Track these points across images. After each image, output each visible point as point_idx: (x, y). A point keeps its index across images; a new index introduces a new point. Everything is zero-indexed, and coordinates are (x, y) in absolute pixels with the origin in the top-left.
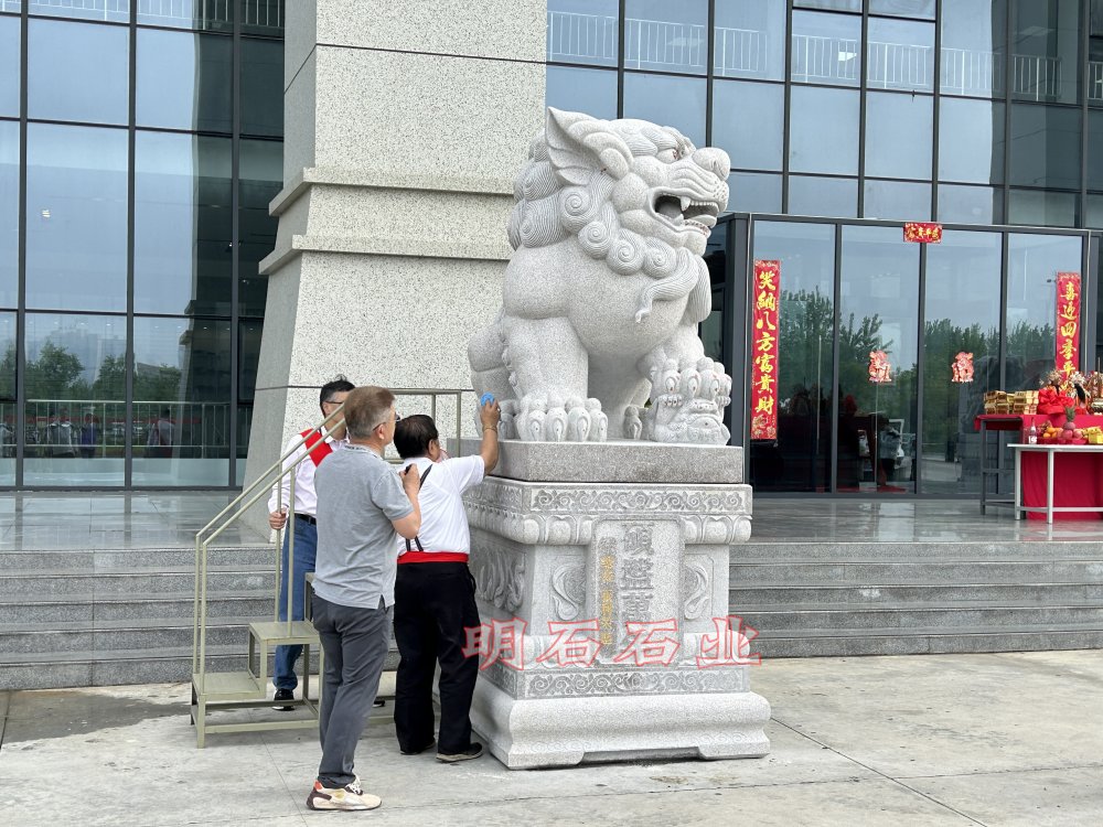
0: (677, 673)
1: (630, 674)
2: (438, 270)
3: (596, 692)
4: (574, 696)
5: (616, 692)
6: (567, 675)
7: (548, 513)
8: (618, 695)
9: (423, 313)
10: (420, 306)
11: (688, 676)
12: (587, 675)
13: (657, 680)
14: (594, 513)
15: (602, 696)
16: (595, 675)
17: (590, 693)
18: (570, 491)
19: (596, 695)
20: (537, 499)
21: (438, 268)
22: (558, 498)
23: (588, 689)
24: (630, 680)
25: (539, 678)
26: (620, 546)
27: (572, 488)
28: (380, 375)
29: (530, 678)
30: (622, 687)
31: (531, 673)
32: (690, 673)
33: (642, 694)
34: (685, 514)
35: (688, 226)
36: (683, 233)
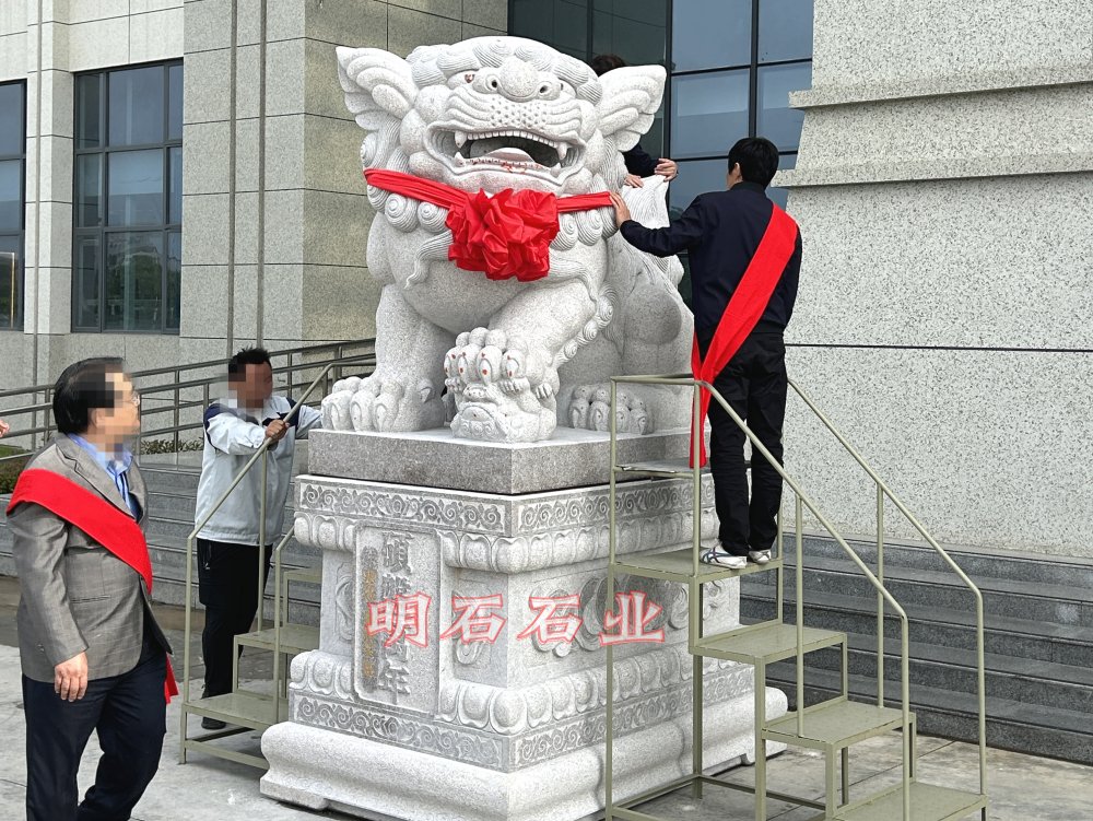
0: (432, 727)
1: (387, 718)
2: (937, 196)
3: (356, 731)
4: (335, 730)
5: (374, 736)
6: (330, 704)
7: (313, 512)
8: (375, 740)
9: (917, 251)
10: (913, 243)
11: (444, 735)
12: (347, 708)
13: (412, 732)
14: (354, 517)
15: (361, 737)
16: (355, 710)
17: (350, 730)
18: (334, 489)
19: (356, 735)
20: (305, 494)
21: (938, 193)
22: (323, 495)
23: (349, 725)
24: (387, 725)
25: (306, 702)
26: (380, 559)
27: (335, 485)
28: (861, 331)
29: (299, 698)
30: (379, 731)
31: (300, 694)
32: (446, 731)
33: (398, 745)
34: (442, 528)
35: (477, 166)
36: (466, 175)
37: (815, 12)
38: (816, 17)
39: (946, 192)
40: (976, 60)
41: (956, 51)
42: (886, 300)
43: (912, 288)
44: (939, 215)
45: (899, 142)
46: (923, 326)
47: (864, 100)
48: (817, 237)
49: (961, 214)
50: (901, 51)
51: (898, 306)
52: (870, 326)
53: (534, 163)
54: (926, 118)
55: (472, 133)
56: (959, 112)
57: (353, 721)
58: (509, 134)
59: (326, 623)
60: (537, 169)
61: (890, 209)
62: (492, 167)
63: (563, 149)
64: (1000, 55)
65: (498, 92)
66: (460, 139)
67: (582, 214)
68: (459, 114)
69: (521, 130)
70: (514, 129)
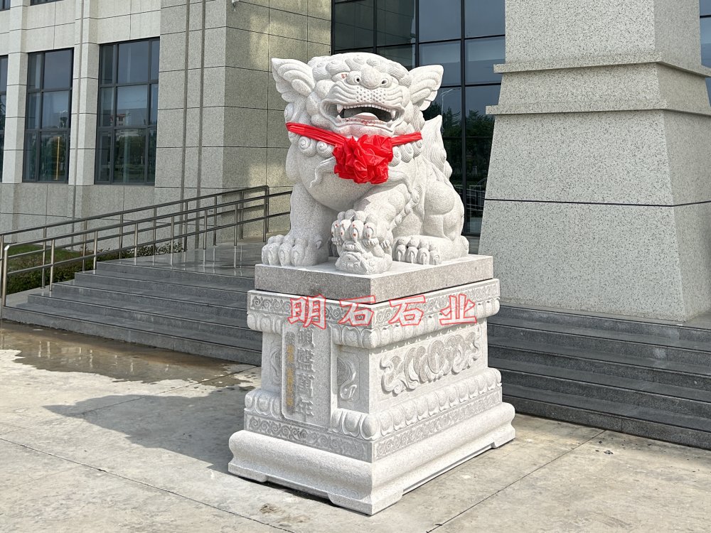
0: (327, 436)
1: (301, 429)
2: (576, 120)
3: (283, 437)
4: (271, 436)
5: (293, 439)
6: (268, 421)
7: (258, 311)
8: (294, 442)
9: (566, 150)
10: (564, 146)
11: (333, 440)
12: (277, 424)
13: (316, 438)
14: (281, 315)
15: (286, 440)
16: (282, 425)
17: (279, 436)
18: (269, 299)
19: (283, 439)
20: (253, 301)
21: (576, 119)
22: (263, 302)
23: (279, 433)
24: (301, 433)
25: (254, 419)
26: (296, 339)
27: (271, 296)
28: (538, 193)
29: (250, 417)
30: (296, 437)
31: (250, 414)
32: (335, 438)
33: (307, 446)
34: (331, 322)
35: (349, 122)
36: (343, 127)
37: (506, 23)
38: (506, 26)
39: (580, 119)
40: (593, 50)
41: (582, 44)
42: (550, 177)
43: (564, 170)
44: (577, 131)
45: (554, 91)
46: (571, 191)
47: (534, 69)
48: (512, 142)
49: (589, 131)
50: (553, 44)
51: (557, 179)
52: (542, 190)
53: (379, 121)
54: (568, 79)
55: (347, 106)
56: (586, 77)
57: (281, 431)
58: (366, 106)
59: (265, 374)
60: (380, 123)
61: (551, 127)
62: (357, 123)
63: (394, 113)
64: (606, 47)
65: (360, 84)
66: (340, 108)
67: (403, 146)
68: (339, 95)
69: (372, 104)
70: (368, 103)
